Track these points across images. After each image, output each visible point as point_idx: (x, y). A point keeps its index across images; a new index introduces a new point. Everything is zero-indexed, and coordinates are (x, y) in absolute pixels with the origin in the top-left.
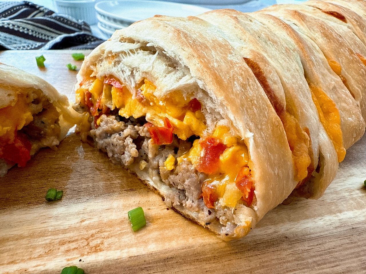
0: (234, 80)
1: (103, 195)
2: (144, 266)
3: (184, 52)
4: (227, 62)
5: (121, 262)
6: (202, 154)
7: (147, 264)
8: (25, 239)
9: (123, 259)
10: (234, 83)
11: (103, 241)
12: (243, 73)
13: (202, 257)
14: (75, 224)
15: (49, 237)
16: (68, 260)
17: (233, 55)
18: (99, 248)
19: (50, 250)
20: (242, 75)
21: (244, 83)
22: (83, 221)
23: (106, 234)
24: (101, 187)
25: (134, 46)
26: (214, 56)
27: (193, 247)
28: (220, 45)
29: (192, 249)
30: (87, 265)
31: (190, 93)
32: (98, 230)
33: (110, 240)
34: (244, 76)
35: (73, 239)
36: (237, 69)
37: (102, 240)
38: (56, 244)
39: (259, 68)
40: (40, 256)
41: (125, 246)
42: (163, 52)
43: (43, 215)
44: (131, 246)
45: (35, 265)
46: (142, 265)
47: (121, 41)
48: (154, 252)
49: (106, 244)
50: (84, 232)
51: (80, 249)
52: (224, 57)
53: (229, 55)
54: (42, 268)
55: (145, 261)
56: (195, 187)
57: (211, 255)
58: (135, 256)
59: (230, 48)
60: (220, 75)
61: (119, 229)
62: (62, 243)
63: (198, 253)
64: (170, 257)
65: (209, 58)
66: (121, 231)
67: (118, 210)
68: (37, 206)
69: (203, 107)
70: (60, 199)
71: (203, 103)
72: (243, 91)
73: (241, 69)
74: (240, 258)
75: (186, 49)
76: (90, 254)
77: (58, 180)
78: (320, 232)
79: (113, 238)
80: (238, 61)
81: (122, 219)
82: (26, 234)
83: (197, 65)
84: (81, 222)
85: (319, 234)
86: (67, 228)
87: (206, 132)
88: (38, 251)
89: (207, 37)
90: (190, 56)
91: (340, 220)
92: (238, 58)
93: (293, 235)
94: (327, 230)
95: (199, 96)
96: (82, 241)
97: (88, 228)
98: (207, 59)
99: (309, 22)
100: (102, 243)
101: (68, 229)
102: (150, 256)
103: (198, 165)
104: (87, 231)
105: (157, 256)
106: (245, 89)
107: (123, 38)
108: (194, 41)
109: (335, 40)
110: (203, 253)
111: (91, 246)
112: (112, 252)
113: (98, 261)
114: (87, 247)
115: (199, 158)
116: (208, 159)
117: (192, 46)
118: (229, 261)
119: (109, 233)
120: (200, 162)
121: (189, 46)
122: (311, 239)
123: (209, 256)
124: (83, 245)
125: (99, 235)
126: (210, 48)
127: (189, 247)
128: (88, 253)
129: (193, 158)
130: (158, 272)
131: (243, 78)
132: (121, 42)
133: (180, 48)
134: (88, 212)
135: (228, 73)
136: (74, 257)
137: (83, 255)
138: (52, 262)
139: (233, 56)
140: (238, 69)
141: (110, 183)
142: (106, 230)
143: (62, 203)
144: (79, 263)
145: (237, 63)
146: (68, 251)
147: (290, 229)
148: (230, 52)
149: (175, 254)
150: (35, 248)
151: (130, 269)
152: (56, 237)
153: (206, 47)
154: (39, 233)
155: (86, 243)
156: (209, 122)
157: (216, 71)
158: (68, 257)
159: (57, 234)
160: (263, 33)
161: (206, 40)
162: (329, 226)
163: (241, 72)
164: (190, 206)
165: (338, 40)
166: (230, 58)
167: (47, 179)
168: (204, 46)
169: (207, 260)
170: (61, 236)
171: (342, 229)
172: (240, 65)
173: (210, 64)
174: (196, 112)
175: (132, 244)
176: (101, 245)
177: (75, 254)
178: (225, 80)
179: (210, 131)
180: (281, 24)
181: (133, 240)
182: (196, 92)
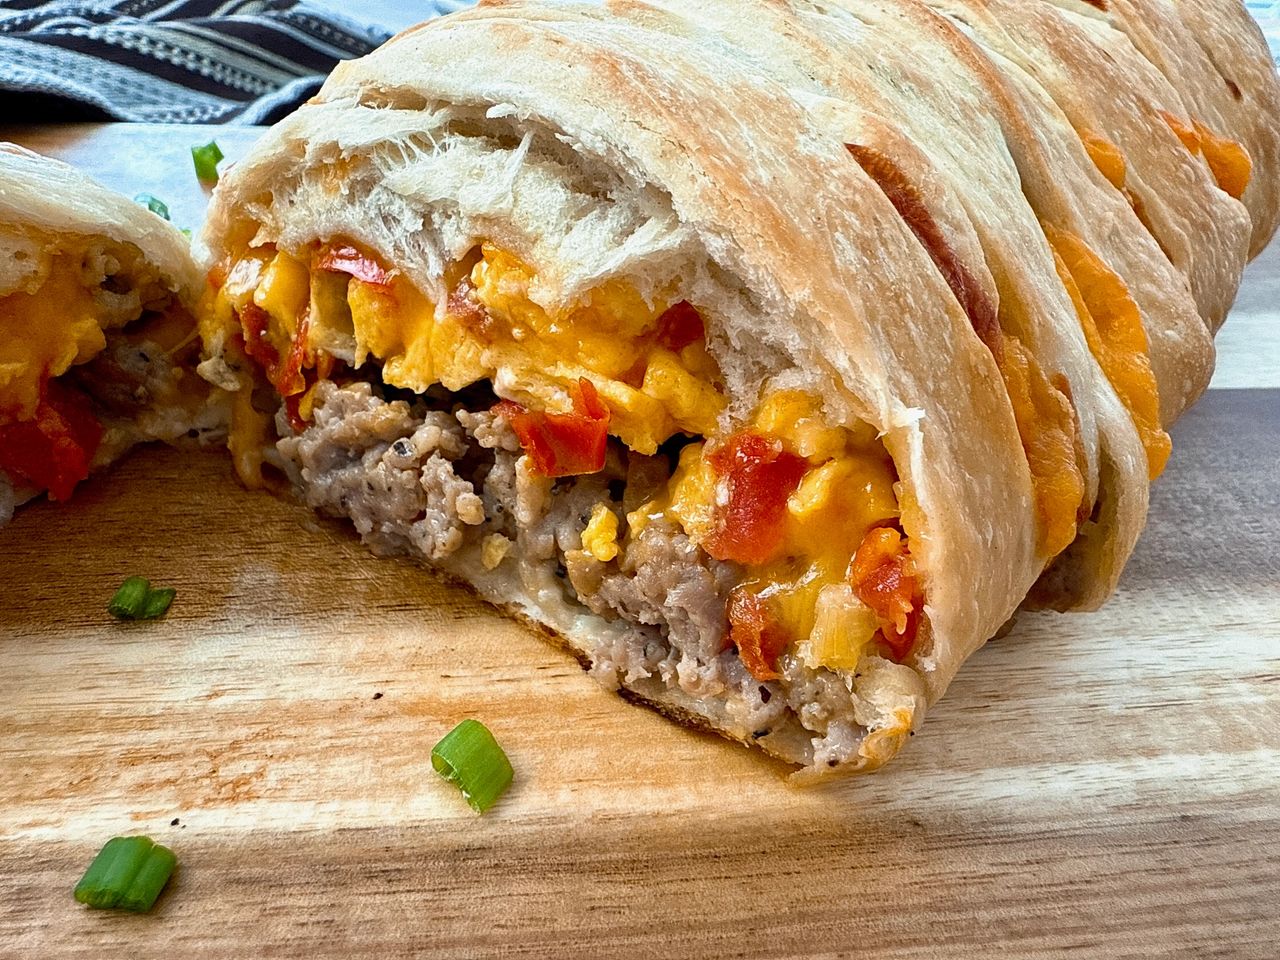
0: (832, 227)
1: (302, 617)
2: (380, 866)
3: (645, 134)
4: (799, 163)
5: (307, 845)
6: (723, 495)
7: (394, 859)
8: (17, 736)
9: (317, 833)
10: (833, 236)
11: (264, 767)
12: (858, 198)
13: (587, 859)
14: (186, 700)
15: (94, 737)
16: (137, 816)
17: (813, 136)
18: (245, 788)
19: (88, 778)
20: (854, 207)
21: (868, 234)
22: (216, 695)
23: (281, 745)
24: (303, 589)
25: (424, 121)
26: (751, 144)
27: (565, 819)
28: (765, 104)
29: (562, 826)
30: (193, 839)
31: (665, 284)
32: (257, 729)
33: (289, 768)
34: (863, 208)
35: (171, 751)
36: (837, 187)
37: (263, 762)
38: (111, 762)
39: (902, 179)
40: (52, 794)
41: (334, 792)
42: (558, 136)
43: (93, 661)
44: (355, 794)
45: (28, 819)
46: (376, 861)
47: (370, 103)
48: (426, 823)
49: (272, 779)
50: (212, 732)
51: (185, 786)
52: (785, 147)
53: (802, 138)
54: (47, 833)
55: (387, 849)
56: (704, 612)
57: (620, 856)
58: (358, 830)
59: (798, 110)
60: (784, 212)
61: (327, 732)
62: (132, 760)
63: (579, 843)
64: (477, 845)
65: (736, 153)
66: (333, 741)
67: (341, 672)
68: (81, 632)
69: (712, 331)
70: (160, 616)
71: (714, 316)
72: (865, 266)
73: (848, 185)
74: (723, 875)
75: (650, 122)
76: (211, 804)
77: (167, 553)
78: (1051, 819)
79: (300, 762)
80: (832, 157)
81: (348, 702)
82: (24, 718)
83: (701, 179)
84: (209, 697)
85: (1043, 827)
86: (158, 712)
87: (728, 419)
88: (47, 776)
89: (712, 76)
90: (667, 146)
91: (1139, 782)
92: (831, 146)
93: (944, 818)
94: (1080, 816)
95: (701, 292)
96: (196, 760)
97: (227, 719)
98: (731, 155)
99: (1006, 8)
100: (260, 775)
101: (163, 715)
102: (409, 833)
103: (712, 536)
104: (222, 729)
105: (434, 836)
106: (873, 256)
107: (377, 90)
108: (672, 93)
109: (1096, 69)
110: (598, 845)
111: (221, 779)
112: (285, 807)
113: (232, 829)
114: (206, 782)
115: (711, 508)
116: (746, 513)
117: (673, 110)
118: (684, 885)
119: (290, 742)
120: (717, 526)
121: (663, 111)
122: (1008, 841)
123: (614, 856)
124: (198, 773)
125: (254, 747)
126: (732, 113)
127: (552, 820)
128: (207, 801)
129: (689, 512)
130: (425, 890)
131: (861, 218)
132: (369, 106)
133: (628, 119)
134: (239, 666)
135: (809, 202)
136: (156, 809)
137: (187, 806)
138: (86, 816)
139: (814, 140)
140: (842, 186)
141: (337, 580)
142: (285, 732)
143: (163, 628)
144: (168, 828)
145: (832, 167)
146: (142, 787)
147: (938, 794)
148: (800, 127)
149: (496, 837)
150: (41, 765)
151: (332, 868)
152: (117, 738)
153: (719, 112)
154: (67, 720)
155: (207, 768)
156: (735, 382)
157: (770, 199)
158: (137, 808)
159: (123, 730)
160: (881, 51)
161: (710, 87)
162: (1091, 800)
163: (850, 197)
164: (694, 679)
165: (1103, 70)
166: (805, 147)
167: (135, 548)
168: (712, 109)
169: (604, 871)
170: (132, 738)
171: (1142, 816)
172: (842, 171)
173: (745, 172)
174: (687, 348)
175: (360, 789)
176: (254, 779)
177: (163, 800)
178: (804, 230)
179: (742, 414)
180: (928, 17)
181: (367, 773)
182: (685, 279)
